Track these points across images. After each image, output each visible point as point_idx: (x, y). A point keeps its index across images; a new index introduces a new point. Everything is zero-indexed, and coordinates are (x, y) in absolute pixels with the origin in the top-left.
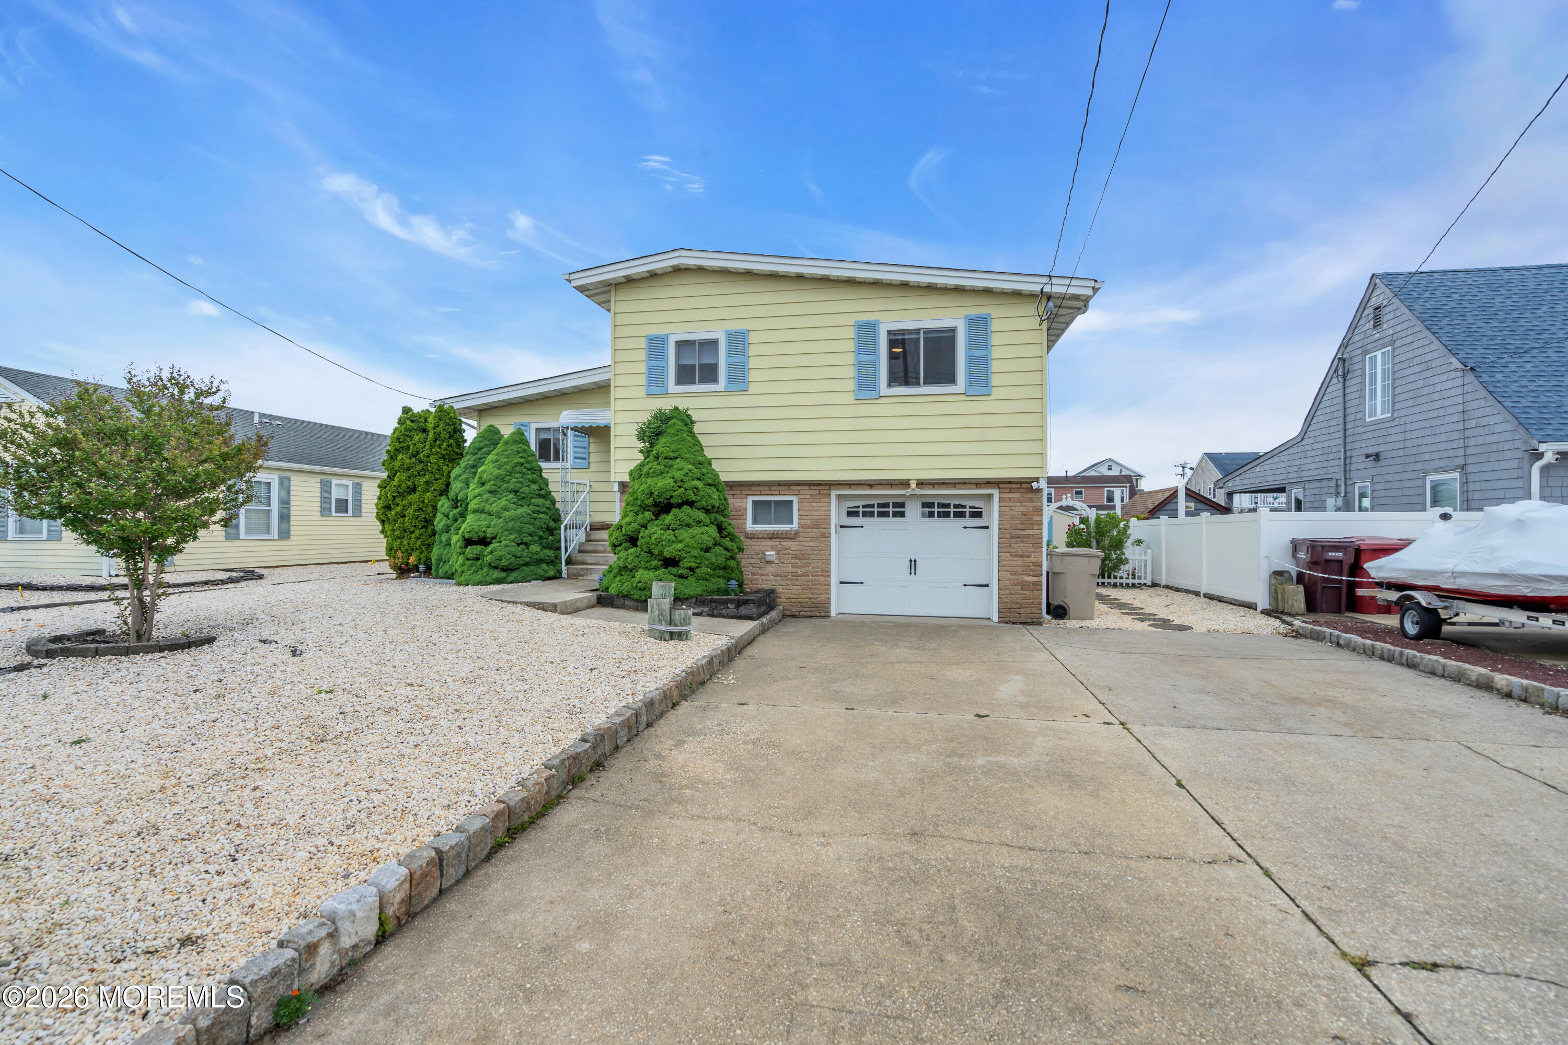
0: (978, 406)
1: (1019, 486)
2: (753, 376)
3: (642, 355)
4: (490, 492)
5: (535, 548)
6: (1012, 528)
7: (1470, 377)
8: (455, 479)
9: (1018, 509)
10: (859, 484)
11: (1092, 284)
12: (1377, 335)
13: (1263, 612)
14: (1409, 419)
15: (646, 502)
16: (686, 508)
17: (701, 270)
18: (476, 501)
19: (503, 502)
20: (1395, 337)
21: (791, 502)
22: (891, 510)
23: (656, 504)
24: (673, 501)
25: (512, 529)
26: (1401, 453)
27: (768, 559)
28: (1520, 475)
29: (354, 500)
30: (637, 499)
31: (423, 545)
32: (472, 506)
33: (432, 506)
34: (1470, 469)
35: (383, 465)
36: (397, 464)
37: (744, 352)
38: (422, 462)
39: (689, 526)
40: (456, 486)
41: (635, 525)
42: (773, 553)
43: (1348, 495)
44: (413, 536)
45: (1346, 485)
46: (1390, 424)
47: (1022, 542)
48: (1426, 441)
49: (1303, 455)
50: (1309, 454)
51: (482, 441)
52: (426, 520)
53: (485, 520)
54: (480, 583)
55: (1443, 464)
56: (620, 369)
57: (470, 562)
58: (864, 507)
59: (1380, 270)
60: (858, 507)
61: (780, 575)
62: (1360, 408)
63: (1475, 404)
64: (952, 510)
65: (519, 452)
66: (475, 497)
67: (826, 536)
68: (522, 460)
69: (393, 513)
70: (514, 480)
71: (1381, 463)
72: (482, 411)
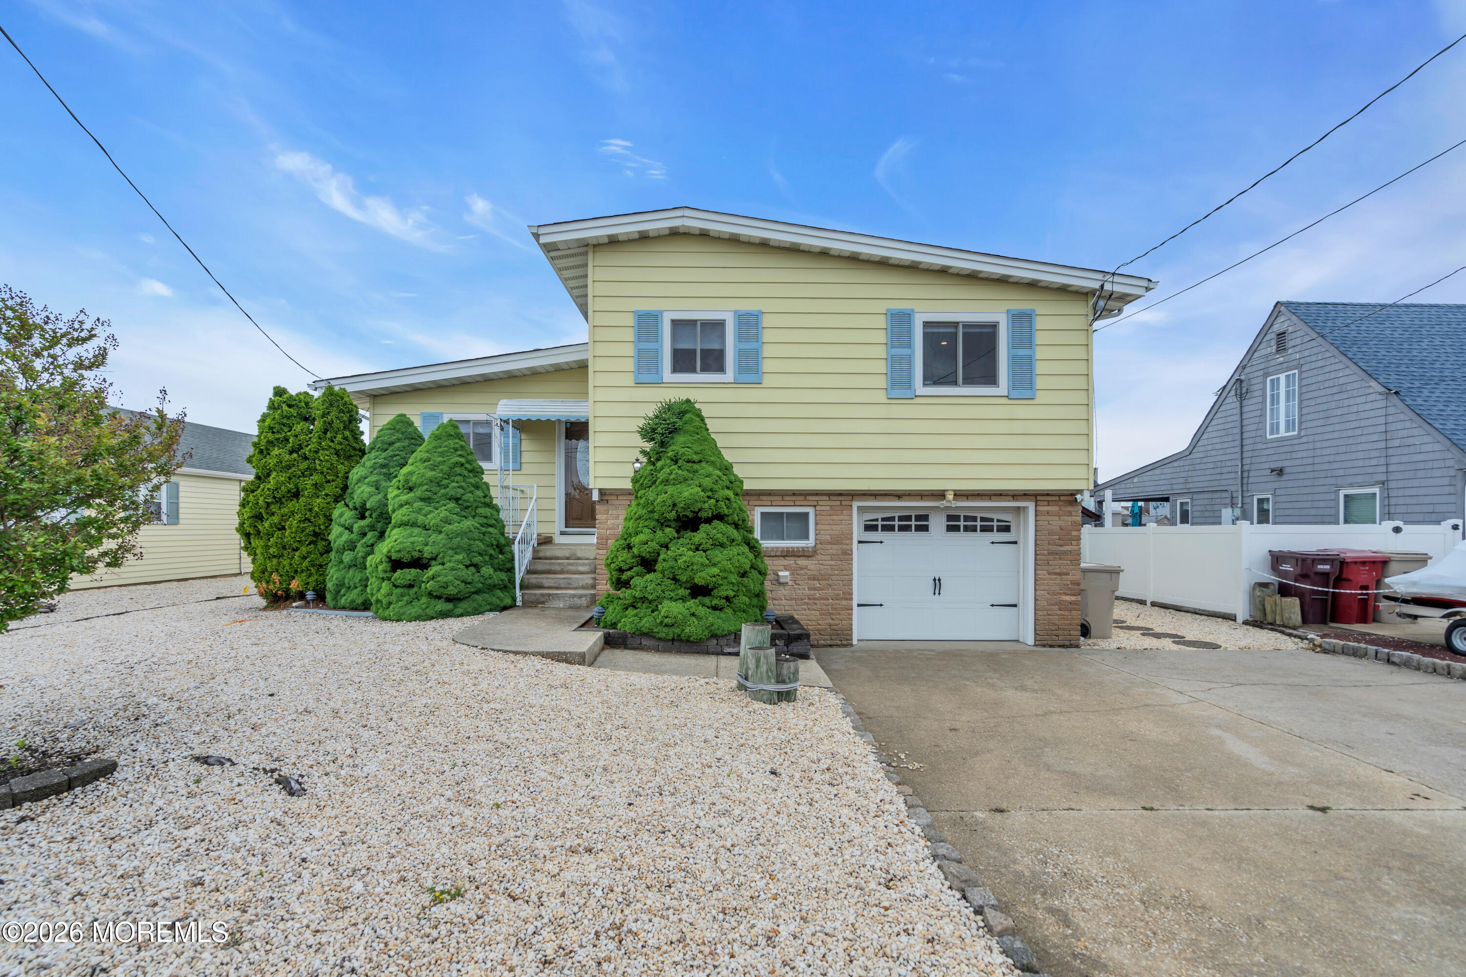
0: (1021, 410)
1: (1057, 498)
2: (767, 366)
3: (629, 335)
4: (422, 499)
5: (487, 570)
6: (1049, 544)
7: (1394, 399)
8: (359, 481)
9: (1056, 523)
10: (886, 495)
11: (1145, 283)
12: (1281, 359)
13: (1246, 623)
14: (1317, 438)
15: (667, 515)
16: (716, 523)
17: (704, 235)
18: (404, 510)
19: (443, 513)
20: (1302, 361)
21: (806, 515)
22: (913, 523)
23: (678, 519)
24: (703, 515)
25: (458, 547)
26: (1309, 468)
27: (782, 580)
28: (1453, 492)
29: (169, 503)
30: (652, 512)
31: (313, 566)
32: (396, 517)
33: (325, 515)
34: (1392, 485)
35: (249, 461)
36: (272, 461)
37: (757, 338)
38: (306, 458)
39: (722, 545)
40: (361, 492)
41: (654, 545)
42: (787, 573)
43: (1246, 506)
44: (297, 553)
45: (1242, 497)
46: (1296, 442)
47: (1060, 559)
48: (1339, 458)
49: (1191, 468)
50: (1198, 467)
51: (393, 434)
52: (315, 534)
53: (419, 535)
54: (418, 618)
55: (1359, 479)
56: (601, 349)
57: (399, 590)
58: (883, 519)
59: (1283, 299)
60: (877, 520)
61: (795, 599)
62: (1260, 426)
63: (1399, 425)
64: (979, 523)
65: (456, 450)
66: (401, 506)
67: (848, 553)
68: (462, 460)
69: (267, 524)
70: (455, 484)
71: (1285, 477)
72: (377, 397)
